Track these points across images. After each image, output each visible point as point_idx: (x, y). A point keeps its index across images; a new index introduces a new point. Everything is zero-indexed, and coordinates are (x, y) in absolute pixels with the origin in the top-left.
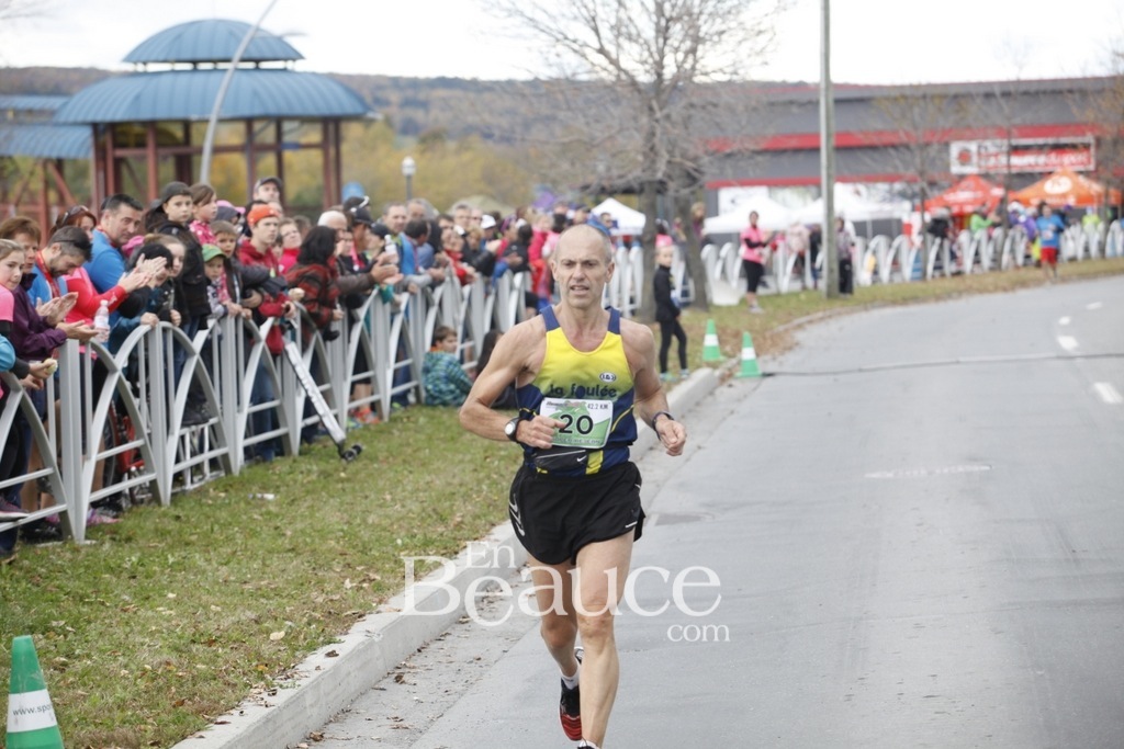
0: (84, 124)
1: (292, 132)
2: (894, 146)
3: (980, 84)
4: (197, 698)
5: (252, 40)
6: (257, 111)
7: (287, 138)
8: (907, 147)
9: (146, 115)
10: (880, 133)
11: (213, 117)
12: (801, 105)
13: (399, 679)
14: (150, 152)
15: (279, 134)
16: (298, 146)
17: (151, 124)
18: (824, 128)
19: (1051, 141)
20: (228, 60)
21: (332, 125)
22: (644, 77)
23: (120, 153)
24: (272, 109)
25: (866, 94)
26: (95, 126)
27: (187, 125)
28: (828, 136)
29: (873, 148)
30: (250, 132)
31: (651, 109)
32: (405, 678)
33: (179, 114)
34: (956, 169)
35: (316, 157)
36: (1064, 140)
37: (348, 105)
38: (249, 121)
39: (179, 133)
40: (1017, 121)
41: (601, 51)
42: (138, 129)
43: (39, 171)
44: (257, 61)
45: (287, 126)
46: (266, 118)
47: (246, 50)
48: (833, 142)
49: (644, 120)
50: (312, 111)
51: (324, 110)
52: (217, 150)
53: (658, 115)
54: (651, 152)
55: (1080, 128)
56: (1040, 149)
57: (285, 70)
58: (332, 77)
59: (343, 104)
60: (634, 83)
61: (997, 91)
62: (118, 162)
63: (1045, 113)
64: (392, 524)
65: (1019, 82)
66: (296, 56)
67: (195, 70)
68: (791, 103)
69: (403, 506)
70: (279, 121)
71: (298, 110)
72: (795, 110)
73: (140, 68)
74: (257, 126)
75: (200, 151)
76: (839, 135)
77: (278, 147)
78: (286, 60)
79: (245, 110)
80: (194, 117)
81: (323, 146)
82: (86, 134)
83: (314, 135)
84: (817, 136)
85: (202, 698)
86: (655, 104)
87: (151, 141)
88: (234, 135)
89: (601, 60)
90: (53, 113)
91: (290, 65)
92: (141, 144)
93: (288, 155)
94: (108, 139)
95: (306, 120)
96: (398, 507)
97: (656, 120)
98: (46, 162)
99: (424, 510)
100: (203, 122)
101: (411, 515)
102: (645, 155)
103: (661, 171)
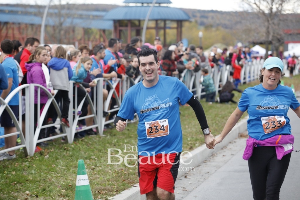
0: (111, 20)
1: (169, 24)
4: (129, 179)
6: (159, 18)
9: (128, 17)
11: (147, 19)
13: (186, 177)
14: (129, 28)
15: (165, 24)
16: (170, 28)
17: (130, 21)
20: (151, 3)
21: (180, 23)
22: (267, 11)
23: (121, 28)
24: (163, 17)
26: (114, 21)
27: (139, 21)
30: (157, 24)
31: (268, 21)
32: (187, 177)
33: (137, 18)
35: (175, 31)
38: (157, 21)
39: (137, 23)
41: (255, 3)
42: (126, 22)
43: (98, 32)
44: (160, 3)
45: (167, 22)
46: (161, 20)
49: (266, 23)
50: (174, 18)
51: (178, 18)
52: (148, 28)
53: (271, 22)
54: (268, 33)
57: (167, 7)
58: (181, 9)
59: (183, 16)
60: (263, 13)
62: (120, 31)
64: (187, 134)
66: (170, 3)
67: (142, 6)
69: (191, 129)
70: (165, 21)
71: (170, 18)
73: (127, 5)
74: (159, 22)
75: (142, 28)
77: (165, 28)
78: (167, 3)
79: (156, 17)
80: (141, 18)
81: (177, 28)
82: (111, 23)
83: (175, 25)
85: (130, 179)
86: (269, 19)
87: (129, 25)
88: (152, 24)
89: (255, 6)
90: (103, 16)
91: (168, 5)
92: (126, 26)
93: (168, 31)
94: (117, 24)
95: (172, 21)
96: (189, 129)
97: (270, 24)
98: (100, 30)
99: (196, 131)
100: (144, 20)
101: (193, 132)
102: (266, 34)
103: (270, 38)
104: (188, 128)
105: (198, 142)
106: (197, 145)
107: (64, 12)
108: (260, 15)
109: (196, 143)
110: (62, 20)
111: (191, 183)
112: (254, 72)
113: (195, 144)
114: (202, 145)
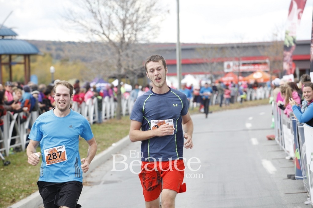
1: (15, 59)
2: (203, 64)
3: (229, 44)
6: (3, 52)
7: (13, 61)
8: (206, 64)
10: (198, 59)
12: (170, 51)
15: (10, 59)
16: (16, 63)
18: (178, 58)
19: (252, 61)
21: (27, 56)
24: (8, 51)
25: (193, 47)
28: (180, 60)
29: (195, 64)
30: (1, 59)
31: (119, 52)
34: (226, 70)
35: (22, 67)
36: (257, 61)
37: (32, 50)
38: (0, 55)
40: (242, 55)
41: (104, 34)
44: (3, 36)
45: (13, 57)
46: (6, 54)
48: (181, 62)
49: (117, 55)
50: (20, 52)
51: (24, 52)
53: (122, 54)
54: (120, 65)
55: (262, 57)
56: (249, 64)
57: (11, 39)
58: (27, 41)
59: (30, 50)
61: (235, 46)
63: (250, 53)
64: (13, 185)
66: (15, 35)
68: (167, 50)
69: (19, 179)
70: (10, 55)
71: (16, 51)
72: (168, 52)
74: (3, 57)
76: (183, 60)
77: (10, 64)
78: (12, 35)
81: (25, 63)
83: (21, 59)
84: (175, 60)
91: (13, 37)
93: (14, 68)
95: (19, 55)
96: (17, 180)
97: (121, 56)
99: (25, 180)
101: (21, 182)
102: (117, 66)
103: (123, 72)
104: (17, 177)
105: (23, 194)
106: (21, 197)
108: (109, 45)
109: (21, 195)
112: (106, 111)
113: (19, 197)
114: (26, 197)
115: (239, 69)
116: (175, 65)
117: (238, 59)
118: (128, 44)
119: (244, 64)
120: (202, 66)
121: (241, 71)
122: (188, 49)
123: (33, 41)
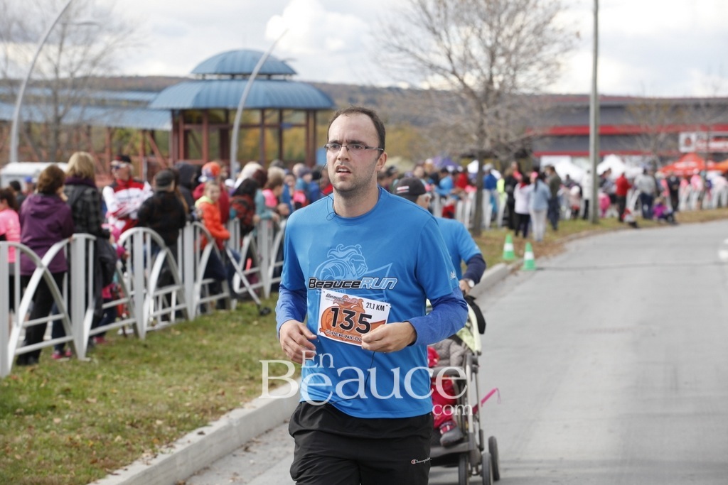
0: (166, 110)
1: (289, 117)
2: (639, 135)
3: (692, 99)
5: (265, 62)
6: (268, 104)
7: (286, 121)
8: (646, 135)
9: (203, 105)
10: (630, 127)
11: (240, 107)
12: (579, 109)
13: (246, 449)
14: (204, 127)
15: (281, 118)
16: (292, 126)
17: (206, 111)
18: (593, 123)
20: (250, 73)
21: (311, 112)
23: (187, 127)
24: (277, 103)
25: (622, 103)
26: (173, 111)
27: (227, 111)
28: (596, 127)
29: (625, 135)
30: (263, 117)
31: (481, 109)
32: (251, 449)
33: (222, 104)
34: (683, 149)
35: (301, 133)
37: (322, 102)
38: (263, 110)
39: (221, 115)
40: (714, 121)
41: (454, 73)
42: (198, 114)
43: (140, 136)
44: (269, 74)
45: (286, 113)
46: (273, 108)
47: (262, 67)
48: (599, 131)
49: (477, 114)
50: (299, 104)
51: (307, 104)
52: (245, 126)
53: (486, 111)
54: (482, 134)
57: (284, 81)
58: (313, 85)
59: (318, 100)
60: (472, 93)
61: (702, 103)
62: (187, 133)
65: (715, 99)
66: (292, 73)
67: (233, 80)
68: (573, 107)
70: (281, 110)
71: (291, 104)
72: (574, 112)
73: (201, 77)
74: (267, 113)
75: (232, 127)
76: (602, 127)
77: (280, 128)
78: (285, 74)
79: (260, 104)
80: (230, 106)
81: (307, 126)
82: (168, 116)
83: (300, 118)
84: (587, 127)
86: (484, 106)
87: (205, 121)
88: (256, 117)
90: (148, 103)
91: (288, 78)
92: (199, 122)
93: (288, 134)
94: (180, 119)
95: (297, 110)
97: (486, 115)
98: (144, 131)
100: (235, 110)
102: (478, 135)
103: (487, 145)
107: (64, 93)
108: (464, 96)
110: (61, 109)
111: (254, 464)
115: (708, 148)
116: (587, 136)
117: (705, 128)
118: (499, 94)
119: (718, 139)
120: (638, 139)
121: (712, 151)
122: (613, 106)
123: (325, 84)
